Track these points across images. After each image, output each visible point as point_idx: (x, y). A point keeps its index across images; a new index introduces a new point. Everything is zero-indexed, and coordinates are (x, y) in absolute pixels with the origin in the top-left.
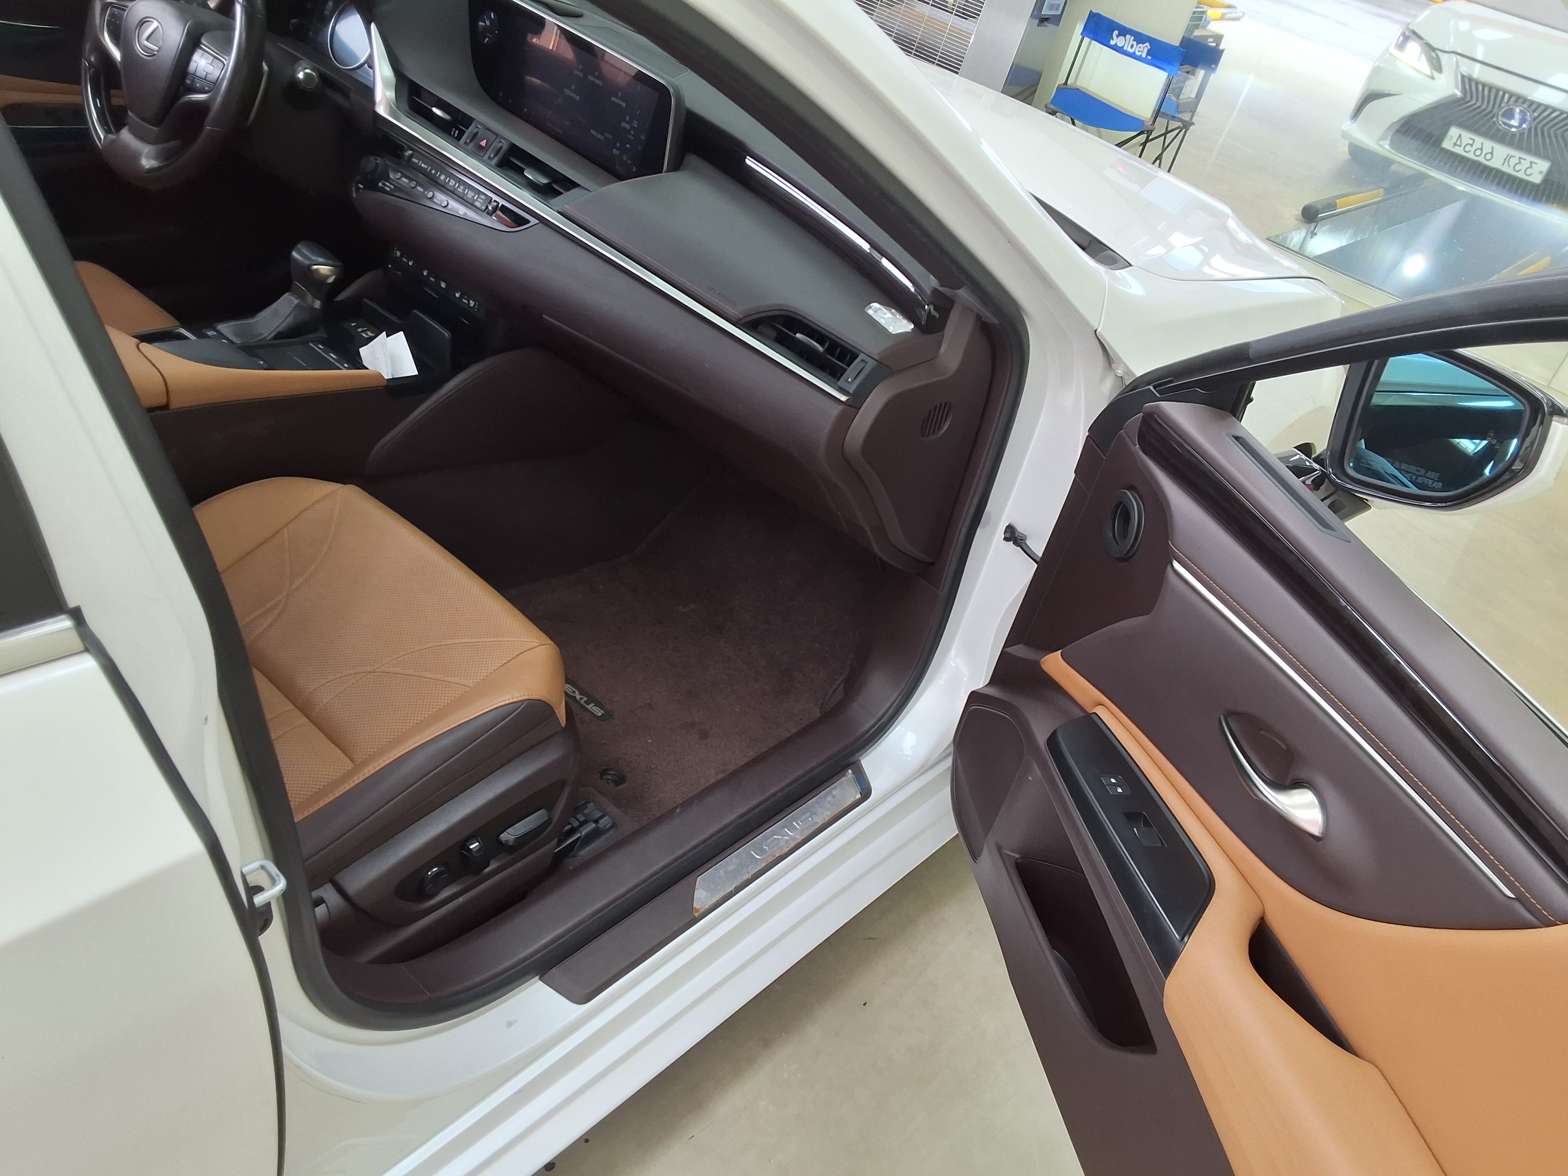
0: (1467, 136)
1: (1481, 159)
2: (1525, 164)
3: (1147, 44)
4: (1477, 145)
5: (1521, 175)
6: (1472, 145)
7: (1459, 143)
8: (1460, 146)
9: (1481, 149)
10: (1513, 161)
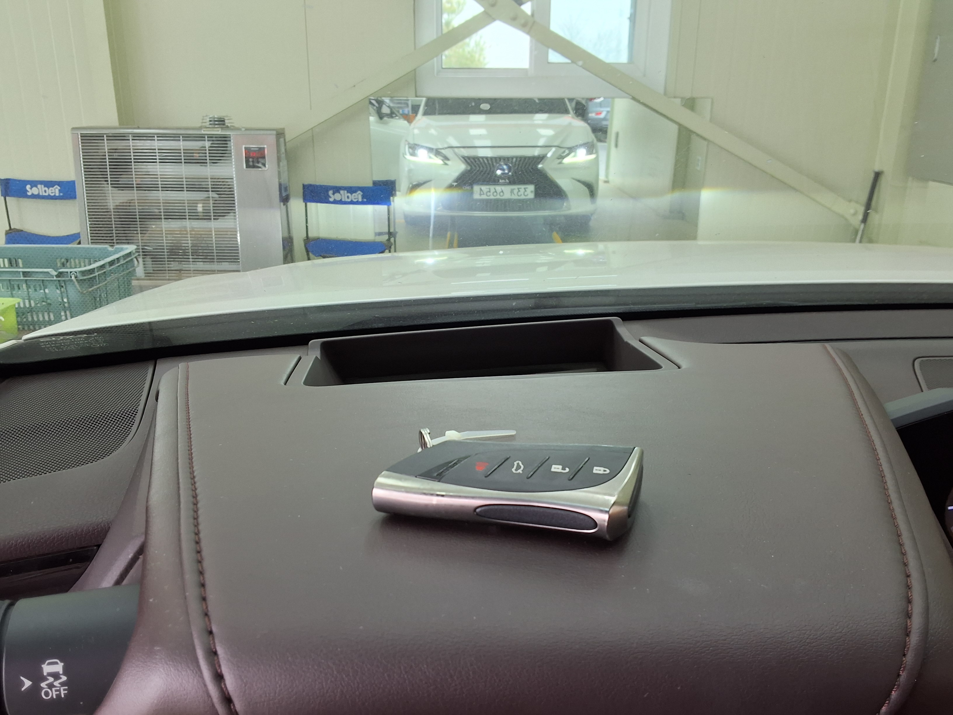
0: (485, 188)
1: (498, 197)
2: (522, 190)
3: (359, 192)
4: (492, 190)
5: (523, 197)
6: (490, 192)
7: (482, 193)
8: (484, 194)
9: (496, 192)
10: (516, 191)
